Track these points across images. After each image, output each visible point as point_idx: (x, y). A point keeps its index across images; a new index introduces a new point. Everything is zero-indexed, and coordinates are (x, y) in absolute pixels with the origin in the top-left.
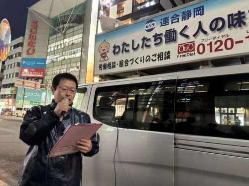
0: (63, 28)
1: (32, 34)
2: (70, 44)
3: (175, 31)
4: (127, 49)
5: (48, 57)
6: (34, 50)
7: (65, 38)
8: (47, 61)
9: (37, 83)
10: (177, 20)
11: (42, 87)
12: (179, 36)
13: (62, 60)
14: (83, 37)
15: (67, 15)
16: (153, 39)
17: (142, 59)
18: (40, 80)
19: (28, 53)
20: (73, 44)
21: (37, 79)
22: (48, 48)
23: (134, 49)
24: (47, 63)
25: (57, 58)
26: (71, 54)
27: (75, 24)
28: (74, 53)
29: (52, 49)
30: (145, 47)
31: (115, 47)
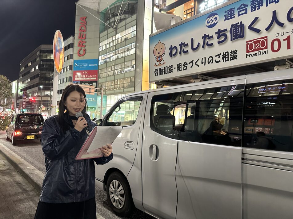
0: (115, 22)
1: (82, 33)
2: (123, 40)
3: (242, 26)
4: (185, 50)
5: (100, 57)
6: (85, 50)
7: (116, 33)
8: (100, 62)
9: (91, 87)
10: (244, 11)
11: (96, 91)
12: (248, 31)
13: (116, 59)
14: (136, 30)
15: (118, 6)
16: (215, 36)
17: (204, 61)
18: (94, 84)
19: (79, 55)
20: (126, 39)
21: (91, 82)
22: (99, 47)
23: (194, 49)
24: (99, 64)
25: (110, 58)
26: (125, 52)
27: (127, 15)
28: (128, 50)
29: (104, 48)
30: (206, 46)
31: (171, 49)
